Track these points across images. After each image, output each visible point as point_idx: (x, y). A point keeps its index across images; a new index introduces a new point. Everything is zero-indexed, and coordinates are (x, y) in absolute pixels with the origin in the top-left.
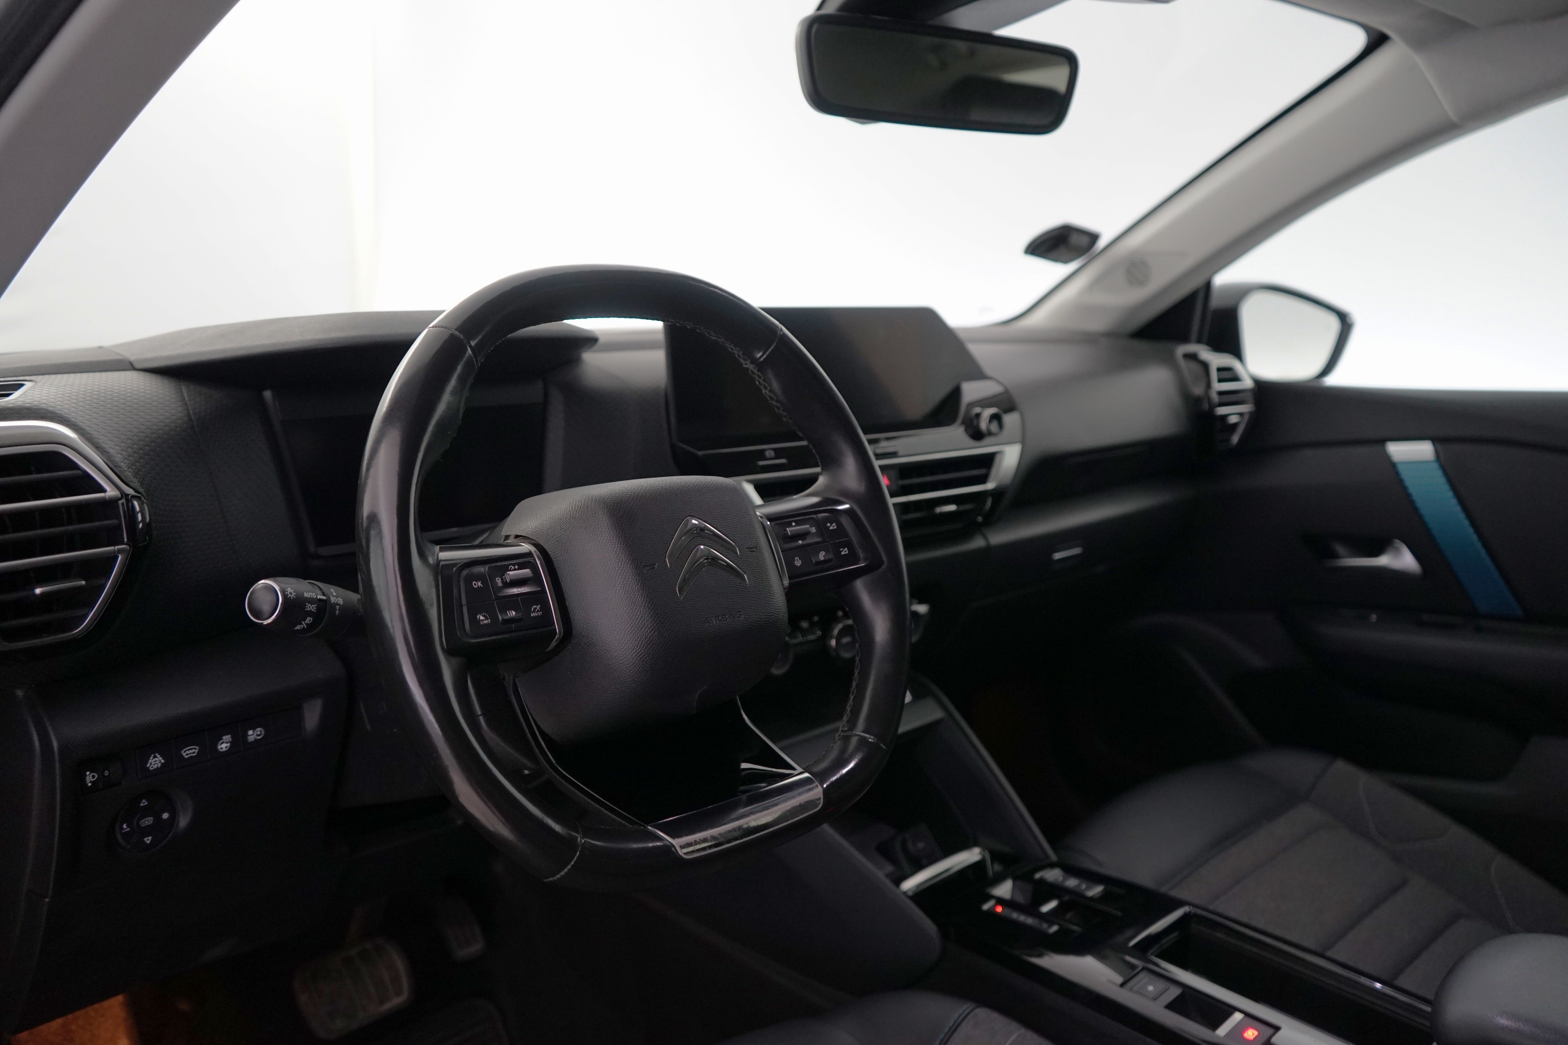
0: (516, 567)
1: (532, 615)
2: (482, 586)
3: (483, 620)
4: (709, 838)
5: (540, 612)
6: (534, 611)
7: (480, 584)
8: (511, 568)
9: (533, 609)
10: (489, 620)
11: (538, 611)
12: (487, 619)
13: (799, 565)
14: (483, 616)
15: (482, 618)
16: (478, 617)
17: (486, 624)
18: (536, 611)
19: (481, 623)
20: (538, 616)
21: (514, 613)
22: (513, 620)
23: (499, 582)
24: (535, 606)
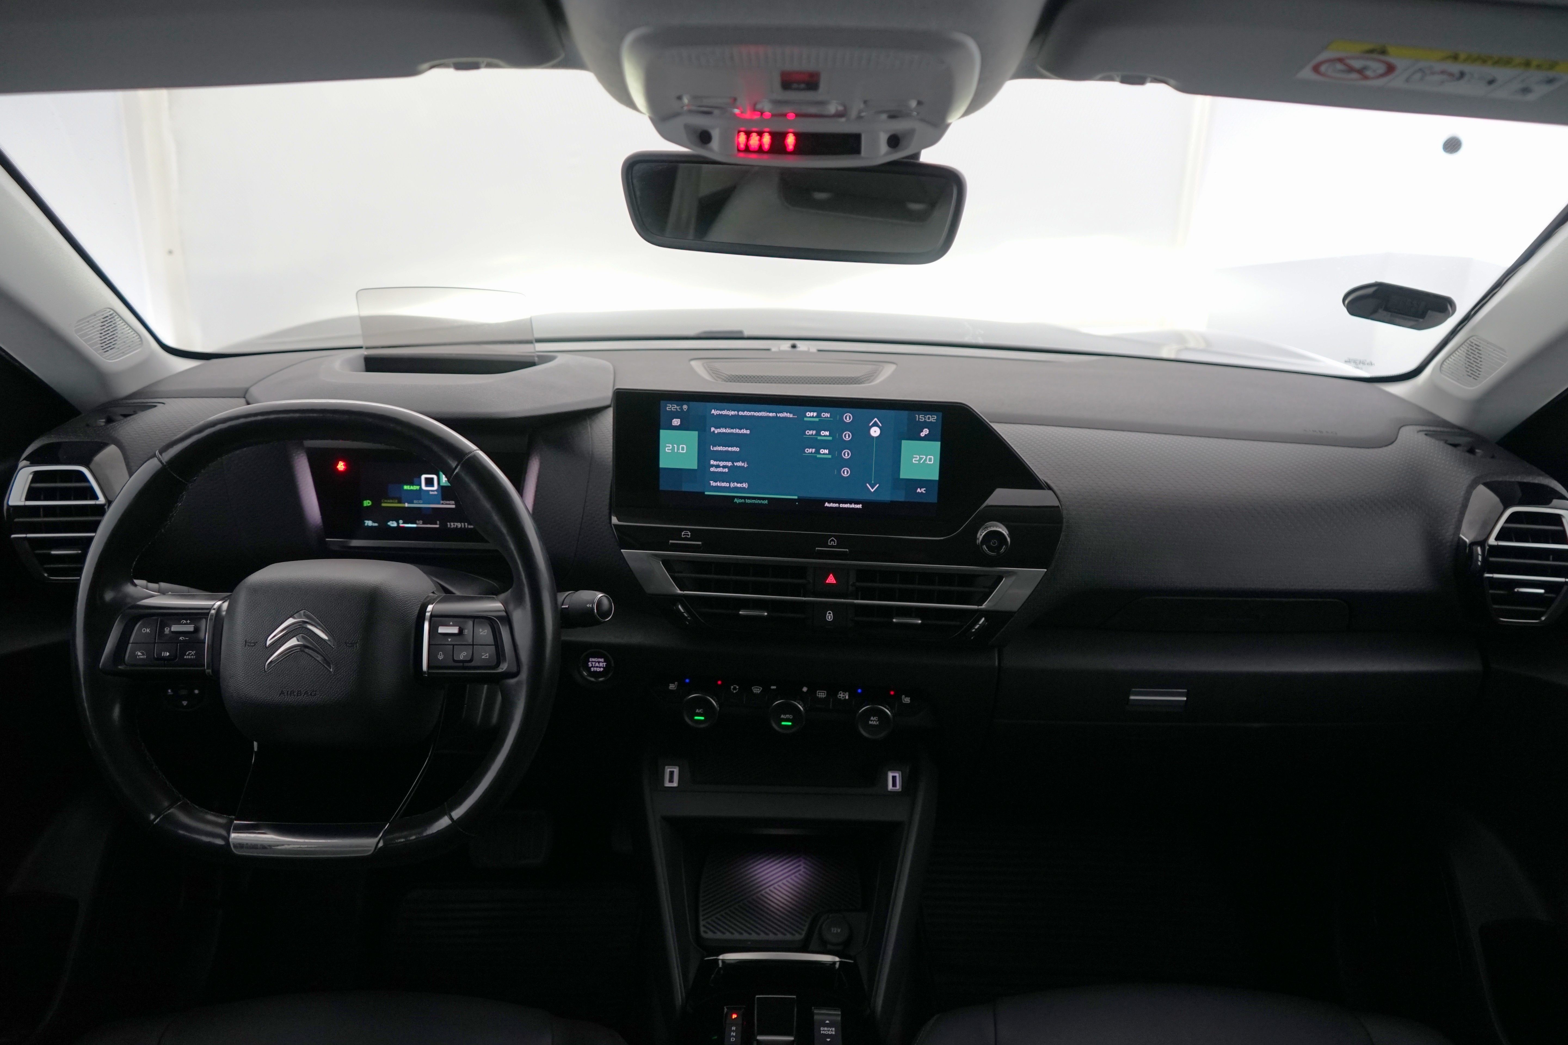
0: (188, 621)
1: (185, 657)
3: (140, 655)
6: (188, 655)
7: (149, 630)
8: (183, 621)
9: (188, 653)
11: (192, 655)
12: (143, 655)
13: (440, 659)
14: (141, 653)
15: (139, 654)
16: (137, 653)
17: (142, 658)
18: (190, 655)
19: (138, 657)
20: (191, 659)
21: (168, 654)
22: (164, 659)
23: (167, 631)
24: (190, 652)
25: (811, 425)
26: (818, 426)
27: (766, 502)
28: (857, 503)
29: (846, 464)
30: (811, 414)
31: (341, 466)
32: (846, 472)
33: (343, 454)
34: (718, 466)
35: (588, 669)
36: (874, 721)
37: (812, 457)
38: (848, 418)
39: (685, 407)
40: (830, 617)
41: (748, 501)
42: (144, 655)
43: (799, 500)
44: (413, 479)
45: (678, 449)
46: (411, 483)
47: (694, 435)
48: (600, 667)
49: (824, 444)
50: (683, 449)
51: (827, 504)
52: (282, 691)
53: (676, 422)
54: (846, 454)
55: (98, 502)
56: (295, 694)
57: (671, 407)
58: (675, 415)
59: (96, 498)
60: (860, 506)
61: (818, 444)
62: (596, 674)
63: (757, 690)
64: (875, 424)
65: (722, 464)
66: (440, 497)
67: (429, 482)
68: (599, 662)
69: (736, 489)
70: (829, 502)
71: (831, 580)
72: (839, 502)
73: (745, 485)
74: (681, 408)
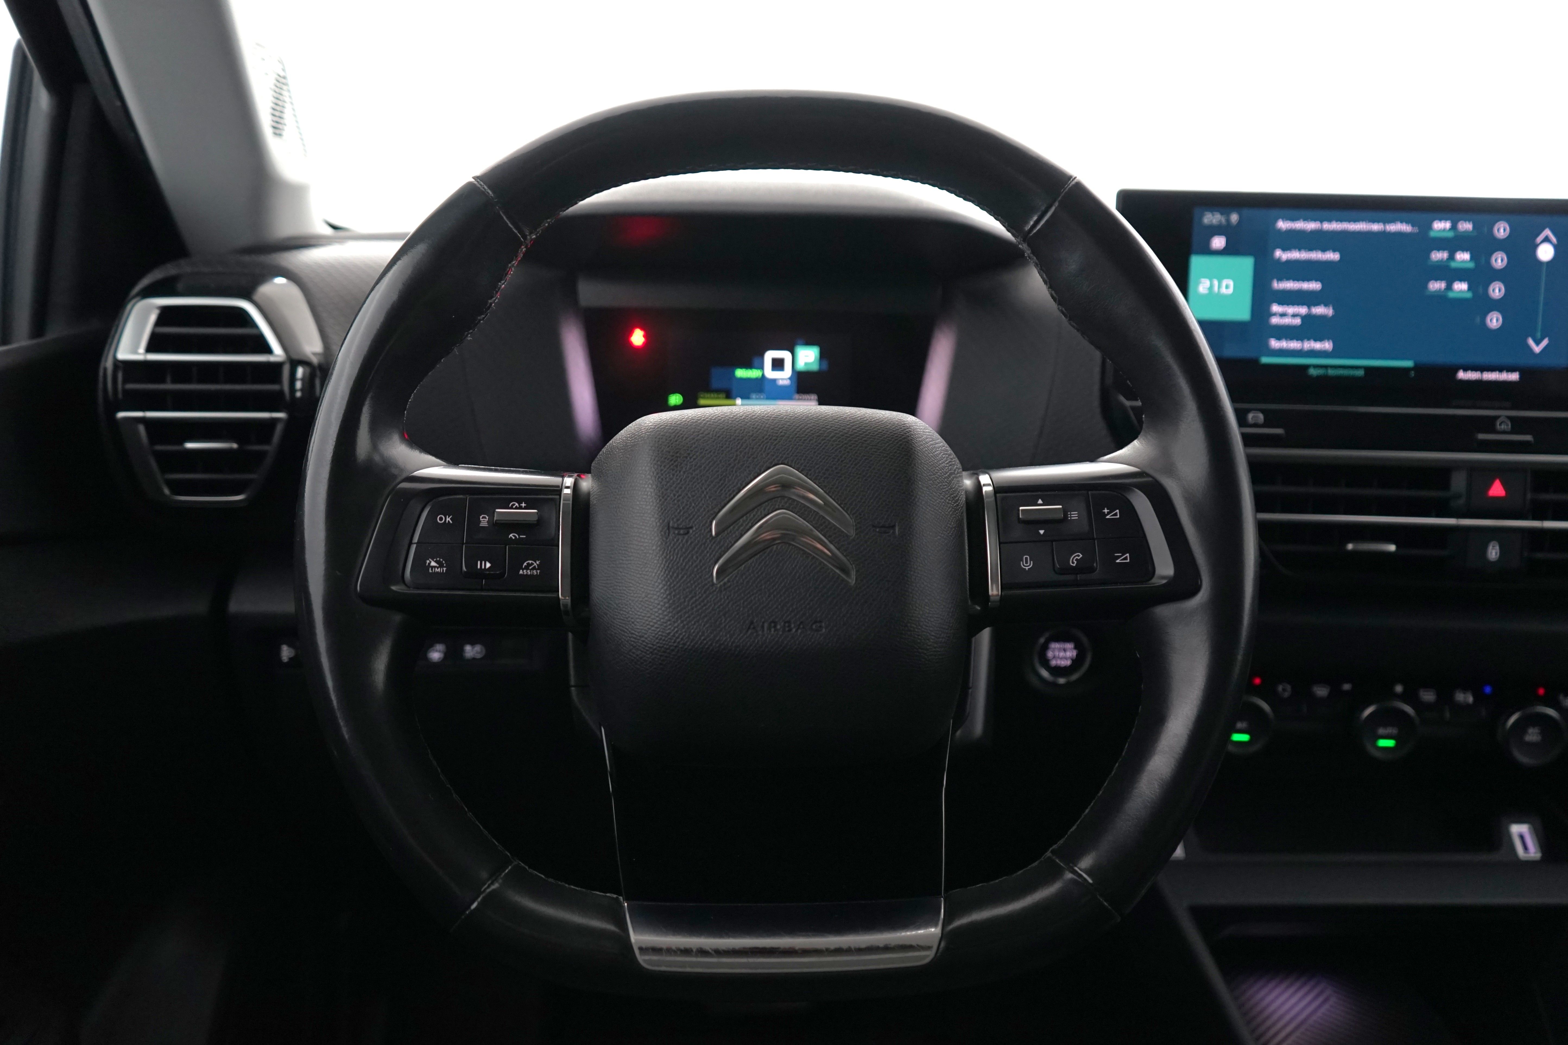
0: (523, 505)
1: (521, 572)
2: (451, 522)
3: (435, 567)
4: (694, 950)
5: (536, 570)
6: (527, 568)
7: (448, 519)
8: (514, 504)
9: (525, 564)
10: (445, 569)
11: (534, 568)
12: (441, 565)
13: (1027, 568)
14: (436, 562)
15: (433, 564)
16: (428, 561)
17: (438, 572)
18: (530, 568)
19: (430, 571)
20: (532, 576)
21: (488, 565)
22: (483, 573)
23: (484, 521)
24: (530, 562)
25: (1441, 243)
26: (1452, 244)
27: (1361, 373)
28: (1510, 369)
29: (1496, 305)
30: (1441, 226)
31: (638, 338)
32: (1494, 321)
33: (639, 319)
34: (1283, 315)
35: (1045, 663)
36: (1533, 735)
37: (1440, 298)
38: (1502, 230)
39: (1234, 218)
40: (1493, 552)
41: (1331, 372)
42: (443, 567)
43: (1417, 368)
44: (752, 360)
45: (1219, 287)
46: (749, 365)
47: (1245, 265)
48: (1066, 658)
49: (1461, 274)
50: (1227, 287)
51: (1462, 375)
52: (752, 623)
53: (1218, 242)
54: (1497, 291)
55: (272, 359)
56: (778, 627)
57: (1211, 218)
58: (1217, 230)
59: (268, 350)
60: (1514, 377)
61: (1450, 274)
62: (1058, 671)
63: (1321, 691)
64: (1547, 240)
65: (1291, 310)
66: (794, 388)
67: (778, 364)
68: (1065, 650)
69: (1312, 353)
70: (1466, 369)
71: (1497, 490)
72: (1482, 369)
73: (1327, 345)
74: (1228, 221)
